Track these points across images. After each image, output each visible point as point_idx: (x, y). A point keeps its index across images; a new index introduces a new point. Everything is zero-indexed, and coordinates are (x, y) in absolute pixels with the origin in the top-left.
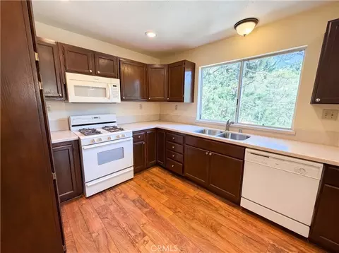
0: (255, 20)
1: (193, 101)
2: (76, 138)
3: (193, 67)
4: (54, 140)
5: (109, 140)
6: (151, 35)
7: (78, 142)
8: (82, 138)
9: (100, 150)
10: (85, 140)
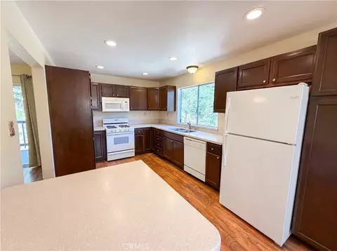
0: (197, 67)
1: (175, 110)
2: (104, 129)
3: (174, 88)
4: (95, 130)
5: (120, 131)
6: (146, 74)
7: (105, 131)
8: (107, 129)
9: (116, 137)
10: (108, 131)
